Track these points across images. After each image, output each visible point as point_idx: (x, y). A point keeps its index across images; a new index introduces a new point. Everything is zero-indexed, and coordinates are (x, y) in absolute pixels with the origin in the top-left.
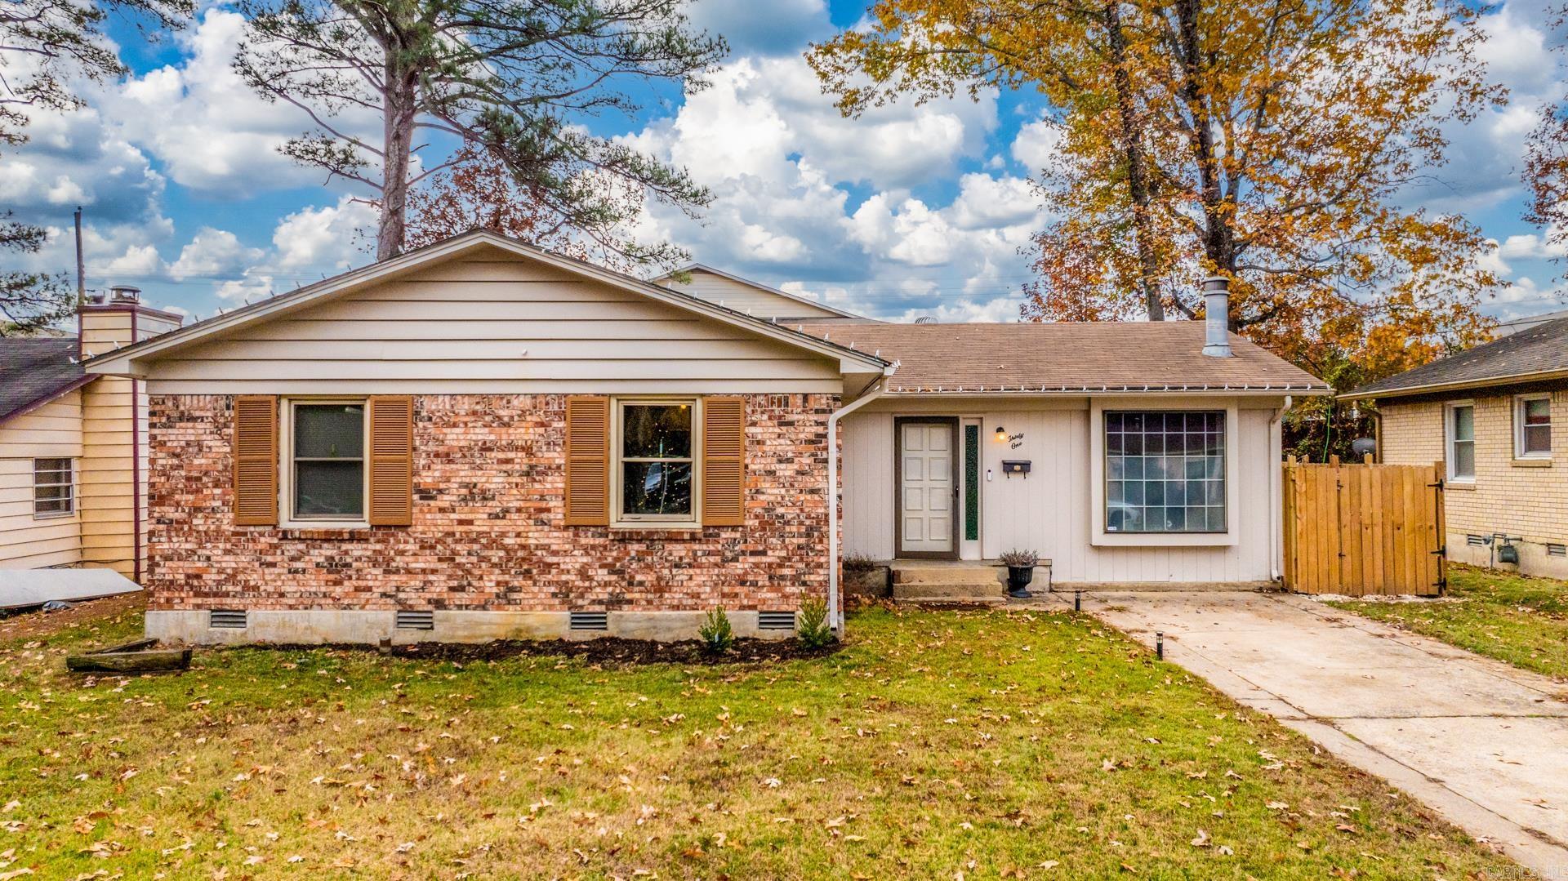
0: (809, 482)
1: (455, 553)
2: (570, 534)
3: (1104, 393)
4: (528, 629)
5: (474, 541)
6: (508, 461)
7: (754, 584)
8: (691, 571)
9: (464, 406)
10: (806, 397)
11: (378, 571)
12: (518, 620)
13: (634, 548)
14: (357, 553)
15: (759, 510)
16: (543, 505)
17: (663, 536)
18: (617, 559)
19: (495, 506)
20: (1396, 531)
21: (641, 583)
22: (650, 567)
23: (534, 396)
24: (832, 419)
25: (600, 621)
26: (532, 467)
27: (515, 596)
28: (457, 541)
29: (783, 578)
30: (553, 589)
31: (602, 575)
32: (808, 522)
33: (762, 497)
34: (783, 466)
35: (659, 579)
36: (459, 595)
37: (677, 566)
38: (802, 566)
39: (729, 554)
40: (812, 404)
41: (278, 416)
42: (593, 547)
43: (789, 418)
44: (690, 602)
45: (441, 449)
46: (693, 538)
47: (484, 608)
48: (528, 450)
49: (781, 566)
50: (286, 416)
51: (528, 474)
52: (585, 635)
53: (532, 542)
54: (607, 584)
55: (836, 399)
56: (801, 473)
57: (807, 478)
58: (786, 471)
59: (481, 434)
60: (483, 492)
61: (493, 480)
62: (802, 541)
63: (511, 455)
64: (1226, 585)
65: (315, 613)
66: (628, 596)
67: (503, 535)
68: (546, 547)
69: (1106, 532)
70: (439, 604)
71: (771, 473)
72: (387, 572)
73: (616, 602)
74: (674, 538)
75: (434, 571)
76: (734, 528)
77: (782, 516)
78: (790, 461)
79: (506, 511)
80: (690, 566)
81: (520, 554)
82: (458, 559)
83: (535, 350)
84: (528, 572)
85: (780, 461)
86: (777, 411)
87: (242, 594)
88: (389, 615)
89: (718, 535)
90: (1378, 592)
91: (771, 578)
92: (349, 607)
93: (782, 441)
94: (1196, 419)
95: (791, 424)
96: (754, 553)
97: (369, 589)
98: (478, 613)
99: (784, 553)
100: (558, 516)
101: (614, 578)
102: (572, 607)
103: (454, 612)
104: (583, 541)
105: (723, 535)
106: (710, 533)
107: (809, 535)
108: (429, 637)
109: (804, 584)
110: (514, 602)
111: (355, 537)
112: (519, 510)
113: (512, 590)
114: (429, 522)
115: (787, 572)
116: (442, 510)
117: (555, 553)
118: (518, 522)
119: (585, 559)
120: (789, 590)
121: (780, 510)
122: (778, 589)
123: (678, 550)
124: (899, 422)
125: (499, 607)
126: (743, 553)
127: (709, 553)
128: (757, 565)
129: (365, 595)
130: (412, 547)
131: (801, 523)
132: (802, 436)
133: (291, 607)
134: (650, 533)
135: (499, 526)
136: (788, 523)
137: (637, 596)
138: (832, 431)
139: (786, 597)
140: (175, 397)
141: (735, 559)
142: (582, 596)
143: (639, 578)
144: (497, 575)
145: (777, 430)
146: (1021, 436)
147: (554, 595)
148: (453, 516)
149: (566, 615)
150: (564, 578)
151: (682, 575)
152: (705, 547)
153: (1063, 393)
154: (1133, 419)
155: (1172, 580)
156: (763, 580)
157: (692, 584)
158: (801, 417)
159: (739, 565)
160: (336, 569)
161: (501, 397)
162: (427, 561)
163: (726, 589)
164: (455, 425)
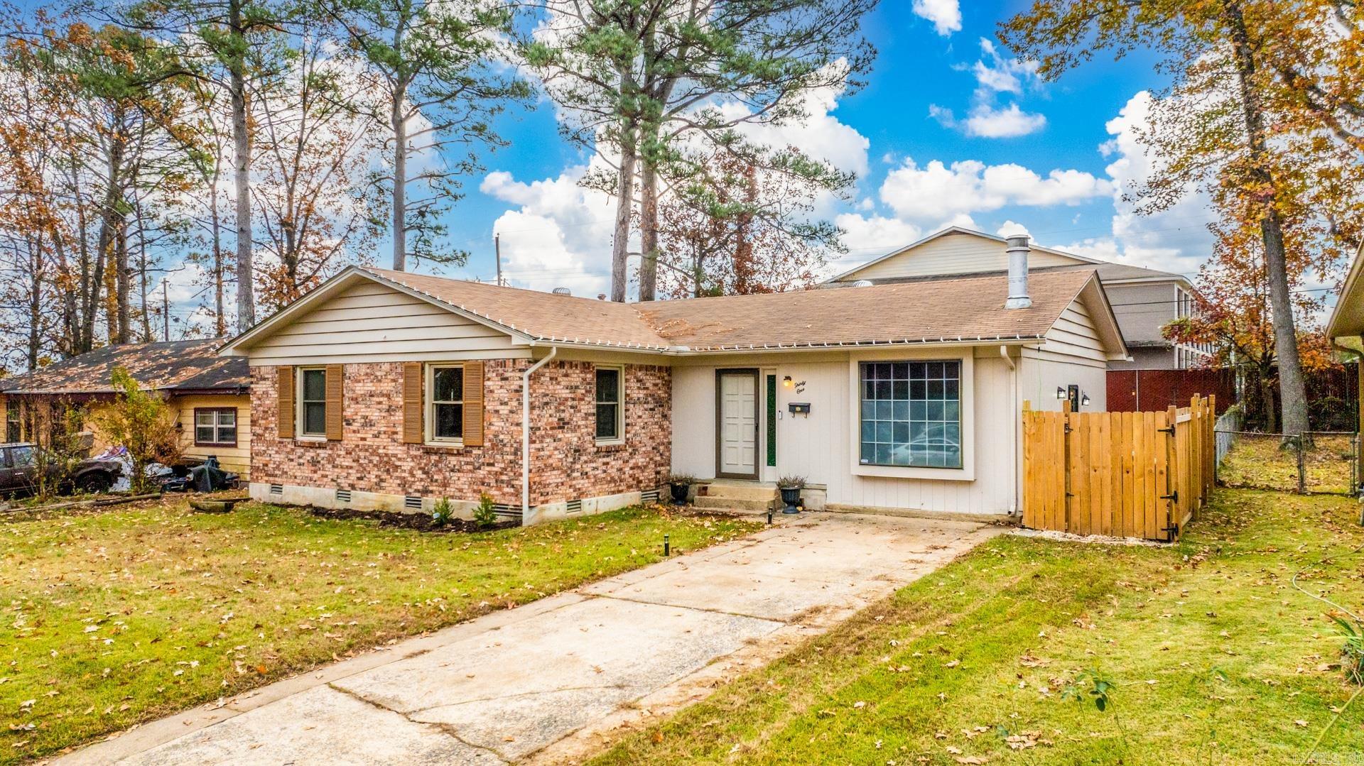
0: (515, 417)
1: (359, 457)
2: (405, 448)
3: (858, 347)
4: (388, 505)
5: (367, 450)
6: (380, 403)
7: (489, 485)
8: (459, 474)
9: (364, 370)
10: (514, 360)
11: (330, 466)
12: (383, 499)
13: (434, 458)
14: (322, 455)
15: (491, 436)
16: (394, 430)
17: (444, 451)
18: (426, 465)
19: (375, 430)
20: (1125, 475)
21: (436, 481)
22: (440, 470)
23: (391, 363)
24: (525, 375)
25: (416, 502)
26: (390, 406)
27: (383, 484)
28: (361, 450)
29: (502, 482)
30: (399, 482)
31: (419, 474)
32: (515, 445)
33: (492, 428)
34: (503, 407)
35: (445, 478)
36: (361, 482)
37: (452, 471)
38: (512, 474)
39: (477, 465)
40: (518, 366)
41: (294, 377)
42: (416, 456)
43: (507, 375)
44: (458, 494)
45: (354, 396)
46: (459, 454)
47: (370, 490)
48: (388, 396)
49: (501, 474)
50: (300, 375)
51: (388, 411)
52: (411, 511)
53: (390, 452)
54: (422, 480)
55: (529, 362)
56: (511, 412)
57: (514, 415)
58: (504, 410)
59: (370, 387)
60: (371, 421)
61: (374, 415)
62: (512, 457)
63: (381, 399)
64: (967, 515)
65: (306, 488)
66: (431, 488)
67: (378, 447)
68: (395, 456)
69: (861, 464)
70: (353, 487)
71: (497, 411)
72: (333, 467)
73: (426, 492)
74: (449, 452)
75: (351, 468)
76: (479, 447)
77: (502, 441)
78: (506, 404)
79: (379, 433)
80: (459, 471)
81: (385, 459)
82: (361, 461)
83: (391, 335)
84: (388, 470)
85: (501, 404)
86: (501, 370)
87: (281, 475)
88: (332, 492)
89: (471, 452)
90: (1106, 533)
91: (497, 481)
92: (319, 486)
93: (502, 390)
94: (936, 367)
95: (506, 379)
96: (489, 465)
97: (326, 476)
98: (368, 493)
99: (503, 465)
100: (400, 437)
101: (424, 476)
102: (407, 493)
103: (359, 492)
104: (411, 453)
105: (474, 452)
106: (466, 452)
107: (515, 454)
108: (349, 506)
109: (513, 486)
110: (381, 488)
111: (321, 446)
112: (385, 433)
113: (382, 480)
114: (350, 439)
115: (504, 478)
116: (354, 432)
117: (399, 459)
118: (384, 440)
119: (412, 464)
120: (506, 490)
121: (501, 437)
122: (499, 489)
123: (453, 461)
124: (720, 373)
125: (376, 490)
126: (483, 464)
127: (467, 463)
128: (490, 472)
129: (325, 479)
130: (343, 453)
131: (512, 446)
132: (512, 387)
133: (299, 484)
134: (439, 449)
135: (377, 442)
136: (505, 445)
137: (434, 488)
138: (525, 383)
139: (504, 494)
140: (259, 367)
141: (479, 468)
142: (410, 487)
143: (436, 477)
144: (375, 472)
145: (500, 383)
146: (804, 384)
147: (399, 485)
148: (359, 435)
149: (403, 497)
150: (403, 475)
151: (455, 476)
152: (465, 459)
153: (826, 348)
154: (883, 368)
155: (923, 508)
156: (493, 483)
157: (459, 483)
158: (512, 374)
159: (481, 472)
160: (314, 462)
161: (377, 364)
162: (348, 462)
163: (475, 487)
164: (359, 382)
